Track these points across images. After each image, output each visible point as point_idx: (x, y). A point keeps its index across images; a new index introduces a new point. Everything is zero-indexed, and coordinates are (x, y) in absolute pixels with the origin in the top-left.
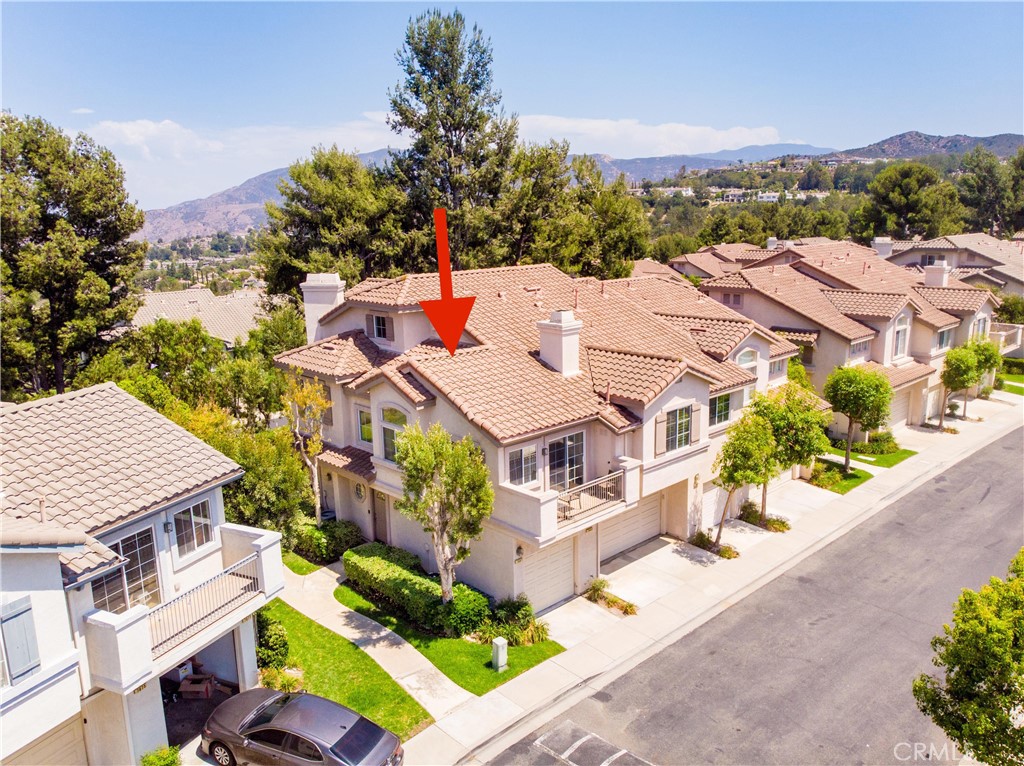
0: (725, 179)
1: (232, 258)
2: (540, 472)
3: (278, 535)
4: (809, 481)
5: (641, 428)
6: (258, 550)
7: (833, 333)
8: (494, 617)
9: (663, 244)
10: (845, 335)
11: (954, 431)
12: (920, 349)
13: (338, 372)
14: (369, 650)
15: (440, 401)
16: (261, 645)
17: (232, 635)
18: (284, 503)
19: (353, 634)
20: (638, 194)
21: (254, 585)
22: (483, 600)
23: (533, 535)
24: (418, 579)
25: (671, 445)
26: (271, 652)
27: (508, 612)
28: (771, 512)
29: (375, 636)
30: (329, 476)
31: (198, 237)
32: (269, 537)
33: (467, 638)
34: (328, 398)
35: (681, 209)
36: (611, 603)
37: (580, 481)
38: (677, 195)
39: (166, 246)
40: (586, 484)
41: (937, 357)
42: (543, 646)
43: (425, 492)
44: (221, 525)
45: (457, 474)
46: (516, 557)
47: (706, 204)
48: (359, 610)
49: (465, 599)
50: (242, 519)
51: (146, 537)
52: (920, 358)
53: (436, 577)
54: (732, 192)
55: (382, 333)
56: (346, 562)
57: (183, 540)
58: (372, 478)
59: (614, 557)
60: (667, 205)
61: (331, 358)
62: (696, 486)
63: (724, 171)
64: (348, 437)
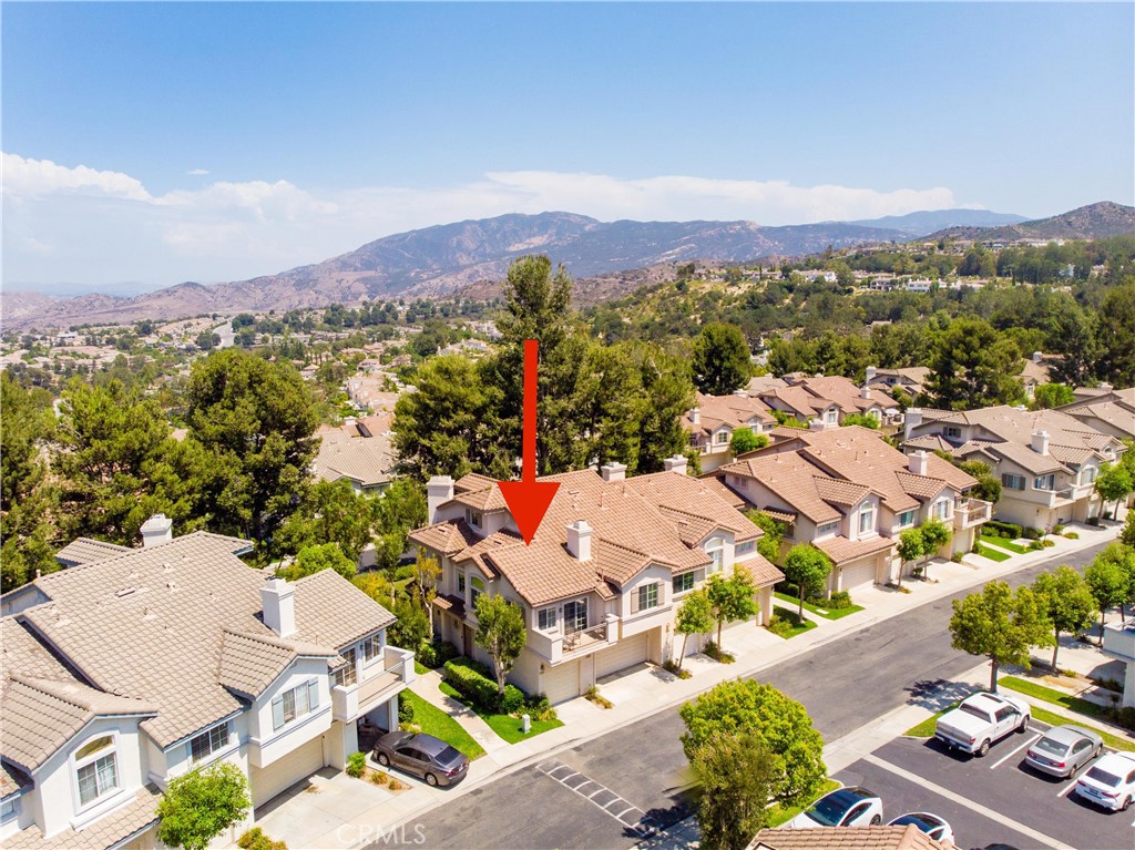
0: (875, 261)
1: (345, 334)
2: (558, 622)
3: (414, 653)
4: (767, 628)
5: (621, 597)
6: (404, 661)
7: (805, 516)
8: (526, 705)
9: (782, 352)
10: (813, 518)
11: (907, 591)
12: (885, 526)
13: (447, 550)
14: (457, 718)
15: (502, 577)
16: (400, 711)
17: (387, 704)
18: (416, 636)
19: (448, 709)
20: (777, 278)
21: (400, 678)
22: (521, 694)
23: (548, 659)
24: (487, 680)
25: (642, 606)
26: (406, 714)
27: (535, 702)
28: (725, 648)
29: (460, 711)
30: (439, 612)
31: (311, 309)
32: (409, 654)
33: (511, 715)
34: (441, 567)
35: (820, 297)
36: (599, 701)
37: (585, 627)
38: (819, 280)
39: (279, 317)
40: (589, 629)
41: (898, 533)
42: (552, 722)
43: (489, 633)
44: (385, 647)
45: (506, 624)
46: (540, 671)
47: (850, 291)
48: (452, 697)
49: (511, 693)
50: (394, 643)
51: (352, 651)
52: (884, 533)
53: (496, 680)
54: (880, 279)
55: (475, 522)
56: (446, 668)
57: (368, 654)
58: (464, 617)
59: (611, 674)
60: (806, 292)
61: (443, 538)
62: (667, 631)
63: (874, 252)
64: (451, 589)
